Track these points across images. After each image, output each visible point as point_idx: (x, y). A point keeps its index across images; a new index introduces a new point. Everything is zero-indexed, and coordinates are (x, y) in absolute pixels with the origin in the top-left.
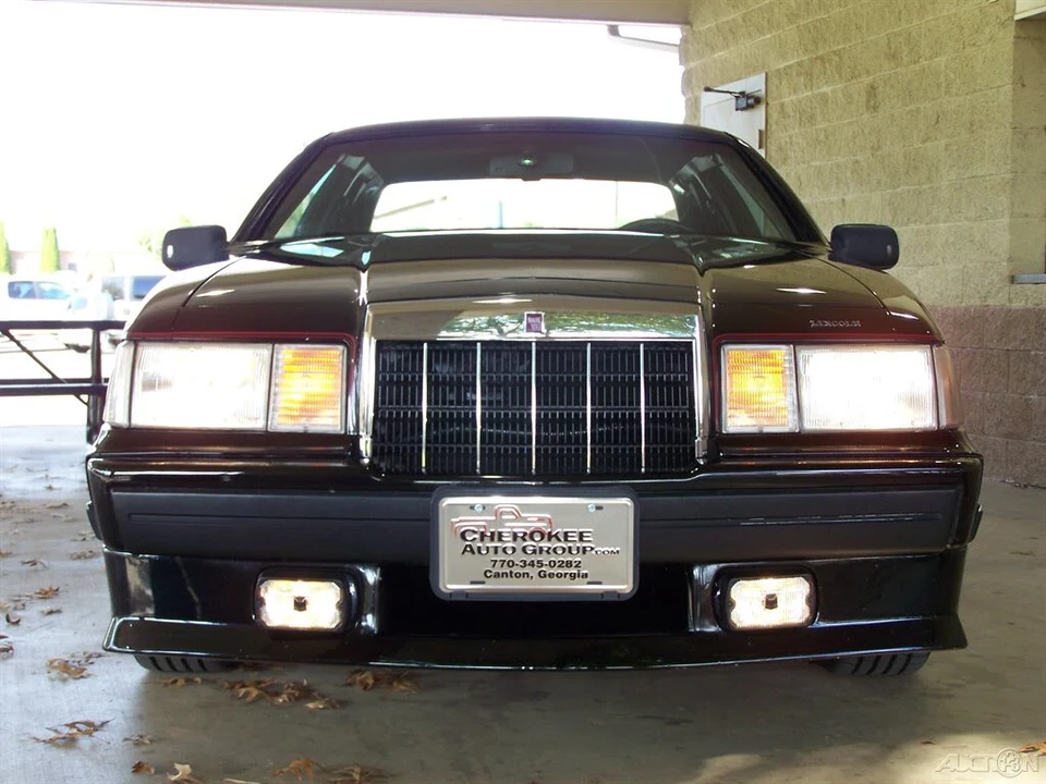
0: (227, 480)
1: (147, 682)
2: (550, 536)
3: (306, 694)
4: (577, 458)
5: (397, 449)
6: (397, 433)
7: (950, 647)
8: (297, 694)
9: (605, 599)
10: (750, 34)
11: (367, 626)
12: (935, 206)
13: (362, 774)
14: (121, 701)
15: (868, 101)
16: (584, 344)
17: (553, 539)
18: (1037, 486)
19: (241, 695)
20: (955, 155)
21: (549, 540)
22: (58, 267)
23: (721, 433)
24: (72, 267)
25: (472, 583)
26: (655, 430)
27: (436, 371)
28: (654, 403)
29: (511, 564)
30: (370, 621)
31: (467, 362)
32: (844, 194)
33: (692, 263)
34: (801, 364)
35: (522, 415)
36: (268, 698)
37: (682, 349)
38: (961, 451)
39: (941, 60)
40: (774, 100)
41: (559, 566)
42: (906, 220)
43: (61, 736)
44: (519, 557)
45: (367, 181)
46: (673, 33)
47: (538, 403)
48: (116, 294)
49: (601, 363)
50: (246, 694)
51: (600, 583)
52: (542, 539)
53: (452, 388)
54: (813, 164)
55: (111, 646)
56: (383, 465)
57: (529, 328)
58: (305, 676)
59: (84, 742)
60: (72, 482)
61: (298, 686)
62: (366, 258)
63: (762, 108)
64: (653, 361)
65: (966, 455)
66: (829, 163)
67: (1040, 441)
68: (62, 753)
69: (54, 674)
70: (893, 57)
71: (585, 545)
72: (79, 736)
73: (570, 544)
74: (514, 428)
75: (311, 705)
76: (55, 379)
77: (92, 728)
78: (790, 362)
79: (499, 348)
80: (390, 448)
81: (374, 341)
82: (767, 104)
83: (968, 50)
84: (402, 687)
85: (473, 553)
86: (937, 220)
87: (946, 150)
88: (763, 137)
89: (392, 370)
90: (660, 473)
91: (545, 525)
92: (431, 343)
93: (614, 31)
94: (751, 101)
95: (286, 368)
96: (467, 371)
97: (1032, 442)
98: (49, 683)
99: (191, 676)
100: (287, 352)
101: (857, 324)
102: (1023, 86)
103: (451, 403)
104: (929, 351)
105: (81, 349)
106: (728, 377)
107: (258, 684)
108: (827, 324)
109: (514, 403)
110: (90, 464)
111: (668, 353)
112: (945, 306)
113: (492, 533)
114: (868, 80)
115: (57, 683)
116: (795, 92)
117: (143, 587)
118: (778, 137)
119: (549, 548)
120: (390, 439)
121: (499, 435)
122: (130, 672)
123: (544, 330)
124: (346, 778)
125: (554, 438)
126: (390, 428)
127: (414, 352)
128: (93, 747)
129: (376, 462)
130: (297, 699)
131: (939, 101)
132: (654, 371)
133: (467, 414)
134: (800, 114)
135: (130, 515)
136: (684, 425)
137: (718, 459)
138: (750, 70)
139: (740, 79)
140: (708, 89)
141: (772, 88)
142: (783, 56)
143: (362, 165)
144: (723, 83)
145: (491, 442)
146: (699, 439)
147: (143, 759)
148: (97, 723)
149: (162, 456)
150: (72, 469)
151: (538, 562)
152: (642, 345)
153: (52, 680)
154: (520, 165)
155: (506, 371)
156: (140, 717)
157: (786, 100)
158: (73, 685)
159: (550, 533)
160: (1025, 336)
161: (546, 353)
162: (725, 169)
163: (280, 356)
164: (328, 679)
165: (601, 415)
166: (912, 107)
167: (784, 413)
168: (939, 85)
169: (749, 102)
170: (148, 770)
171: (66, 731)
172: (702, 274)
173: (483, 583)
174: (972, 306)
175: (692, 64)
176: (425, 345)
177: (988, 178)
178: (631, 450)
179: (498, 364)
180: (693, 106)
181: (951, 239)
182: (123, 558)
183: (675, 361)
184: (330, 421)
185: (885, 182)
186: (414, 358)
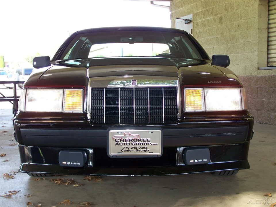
0: (51, 126)
1: (30, 180)
2: (139, 140)
3: (73, 182)
4: (146, 119)
5: (97, 117)
6: (97, 113)
7: (246, 169)
8: (71, 182)
9: (154, 157)
10: (188, 4)
11: (90, 165)
12: (238, 49)
13: (88, 204)
14: (24, 185)
15: (220, 21)
16: (148, 88)
17: (140, 141)
18: (265, 123)
19: (56, 183)
20: (243, 36)
21: (139, 141)
22: (4, 66)
23: (184, 112)
24: (8, 66)
25: (118, 153)
26: (167, 111)
27: (108, 96)
28: (166, 104)
29: (129, 148)
30: (91, 163)
31: (116, 93)
32: (214, 46)
33: (176, 66)
34: (205, 93)
35: (131, 108)
36: (63, 183)
37: (174, 89)
38: (248, 116)
39: (239, 10)
40: (195, 21)
41: (141, 148)
42: (230, 53)
43: (7, 195)
44: (130, 146)
45: (88, 44)
46: (168, 3)
47: (135, 104)
48: (20, 74)
49: (152, 93)
50: (57, 183)
51: (153, 153)
52: (137, 141)
53: (112, 100)
54: (205, 38)
55: (21, 171)
56: (93, 121)
57: (133, 84)
58: (73, 178)
59: (14, 196)
60: (9, 125)
61: (71, 180)
62: (88, 65)
63: (192, 23)
64: (166, 92)
65: (250, 117)
66: (210, 38)
67: (266, 111)
68: (8, 199)
69: (5, 178)
70: (226, 9)
71: (148, 142)
72: (12, 195)
73: (144, 142)
74: (129, 111)
75: (75, 185)
76: (4, 97)
77: (16, 192)
78: (203, 92)
79: (125, 90)
80: (95, 117)
81: (91, 88)
82: (193, 22)
83: (246, 8)
84: (98, 180)
85: (118, 145)
86: (238, 53)
87: (241, 34)
88: (192, 31)
89: (96, 96)
90: (168, 123)
91: (137, 137)
92: (106, 88)
93: (152, 3)
94: (189, 21)
95: (67, 95)
96: (116, 96)
97: (264, 112)
98: (4, 180)
99: (42, 178)
100: (67, 91)
101: (220, 82)
102: (261, 17)
103: (112, 104)
104: (239, 89)
105: (11, 88)
106: (186, 97)
107: (60, 180)
108: (212, 82)
109: (129, 104)
110: (14, 122)
111: (170, 91)
112: (241, 76)
113: (123, 140)
114: (219, 16)
115: (6, 180)
116: (201, 19)
117: (29, 153)
118: (196, 31)
119: (139, 143)
120: (95, 114)
121: (125, 113)
122: (26, 177)
123: (137, 85)
124: (84, 205)
125: (140, 113)
126: (95, 111)
127: (102, 91)
128: (16, 198)
129: (92, 120)
130: (71, 184)
131: (239, 21)
132: (166, 95)
133: (116, 108)
134: (202, 25)
135: (25, 135)
136: (175, 110)
137: (184, 119)
138: (189, 13)
139: (186, 15)
140: (177, 18)
141: (194, 18)
142: (198, 10)
143: (86, 39)
144: (181, 17)
145: (123, 115)
146: (178, 114)
147: (30, 201)
148: (17, 191)
149: (34, 119)
150: (9, 121)
151: (136, 147)
152: (163, 89)
153: (5, 179)
154: (129, 39)
155: (127, 96)
156: (29, 189)
157: (198, 21)
158: (10, 181)
159: (139, 139)
160: (262, 84)
161: (137, 91)
162: (183, 40)
163: (66, 92)
164: (79, 179)
165: (152, 107)
166: (232, 23)
167: (201, 106)
168: (239, 17)
169: (188, 22)
170: (31, 204)
171: (9, 193)
172: (178, 69)
173: (121, 153)
174: (248, 76)
175: (173, 12)
176: (105, 89)
177: (252, 42)
178: (160, 117)
179: (124, 94)
180: (173, 23)
181: (242, 58)
182: (24, 147)
183: (172, 93)
184: (79, 110)
185: (225, 43)
186: (102, 93)
